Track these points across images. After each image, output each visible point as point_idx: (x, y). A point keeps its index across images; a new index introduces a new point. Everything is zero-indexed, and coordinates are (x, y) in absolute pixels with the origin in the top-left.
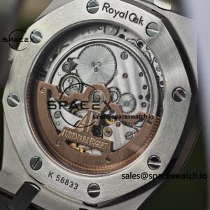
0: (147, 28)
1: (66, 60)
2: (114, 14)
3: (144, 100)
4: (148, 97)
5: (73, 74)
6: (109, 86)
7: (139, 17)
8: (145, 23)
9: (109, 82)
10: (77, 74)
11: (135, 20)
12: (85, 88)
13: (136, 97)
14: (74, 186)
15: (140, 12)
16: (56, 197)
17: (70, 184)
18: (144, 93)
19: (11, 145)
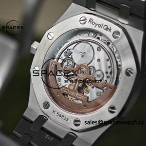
0: (113, 34)
1: (66, 50)
2: (95, 25)
3: (109, 74)
4: (111, 73)
5: (70, 58)
6: (89, 66)
7: (109, 27)
8: (112, 31)
9: (90, 63)
10: (72, 58)
11: (107, 29)
12: (76, 66)
13: (104, 72)
14: (66, 119)
15: (110, 24)
16: (56, 124)
17: (64, 118)
18: (109, 71)
19: (34, 95)
